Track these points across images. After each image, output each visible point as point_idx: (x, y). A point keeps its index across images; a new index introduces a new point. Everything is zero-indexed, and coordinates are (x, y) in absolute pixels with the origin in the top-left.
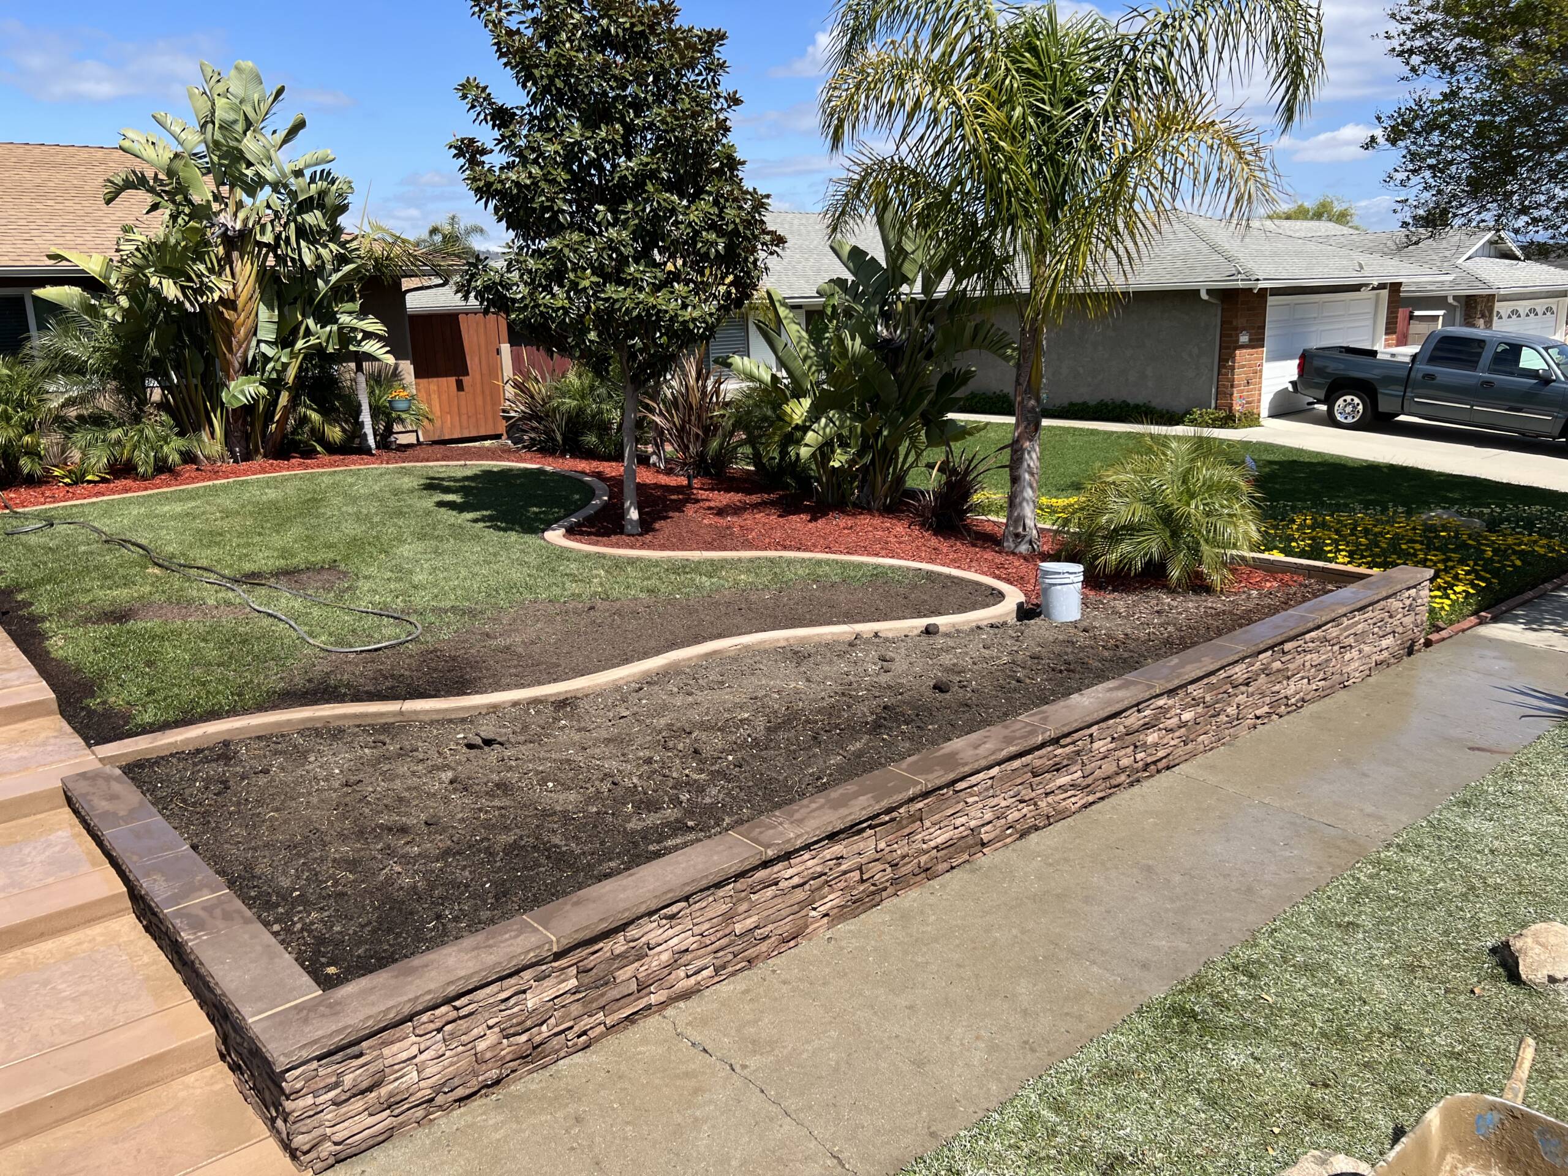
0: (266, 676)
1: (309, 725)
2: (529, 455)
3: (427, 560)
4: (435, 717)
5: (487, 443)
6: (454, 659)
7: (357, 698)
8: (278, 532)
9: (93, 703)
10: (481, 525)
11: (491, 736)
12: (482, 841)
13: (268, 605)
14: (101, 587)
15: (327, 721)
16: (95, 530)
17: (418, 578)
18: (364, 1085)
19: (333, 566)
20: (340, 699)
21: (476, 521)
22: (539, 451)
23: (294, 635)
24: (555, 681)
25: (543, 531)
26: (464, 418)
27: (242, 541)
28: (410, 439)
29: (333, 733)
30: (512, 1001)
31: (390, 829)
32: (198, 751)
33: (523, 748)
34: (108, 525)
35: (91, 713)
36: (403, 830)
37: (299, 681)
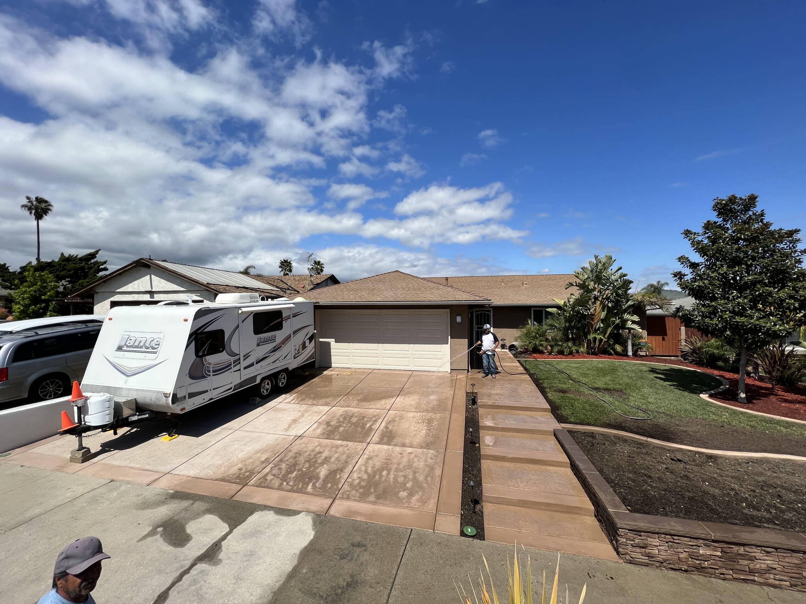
0: (603, 418)
1: (617, 435)
2: (691, 365)
3: (653, 395)
4: (658, 446)
5: (673, 358)
6: (665, 429)
7: (631, 432)
8: (604, 377)
9: (559, 412)
10: (672, 387)
11: (681, 459)
12: (679, 491)
13: (602, 397)
14: (559, 383)
15: (622, 436)
16: (555, 368)
17: (650, 400)
18: (641, 545)
19: (621, 391)
20: (627, 431)
21: (671, 385)
22: (696, 364)
23: (611, 408)
24: (707, 448)
25: (699, 394)
26: (664, 349)
27: (594, 378)
28: (644, 354)
29: (625, 440)
30: (694, 547)
31: (645, 475)
32: (585, 433)
33: (694, 467)
34: (559, 367)
35: (558, 414)
36: (650, 477)
37: (613, 422)
